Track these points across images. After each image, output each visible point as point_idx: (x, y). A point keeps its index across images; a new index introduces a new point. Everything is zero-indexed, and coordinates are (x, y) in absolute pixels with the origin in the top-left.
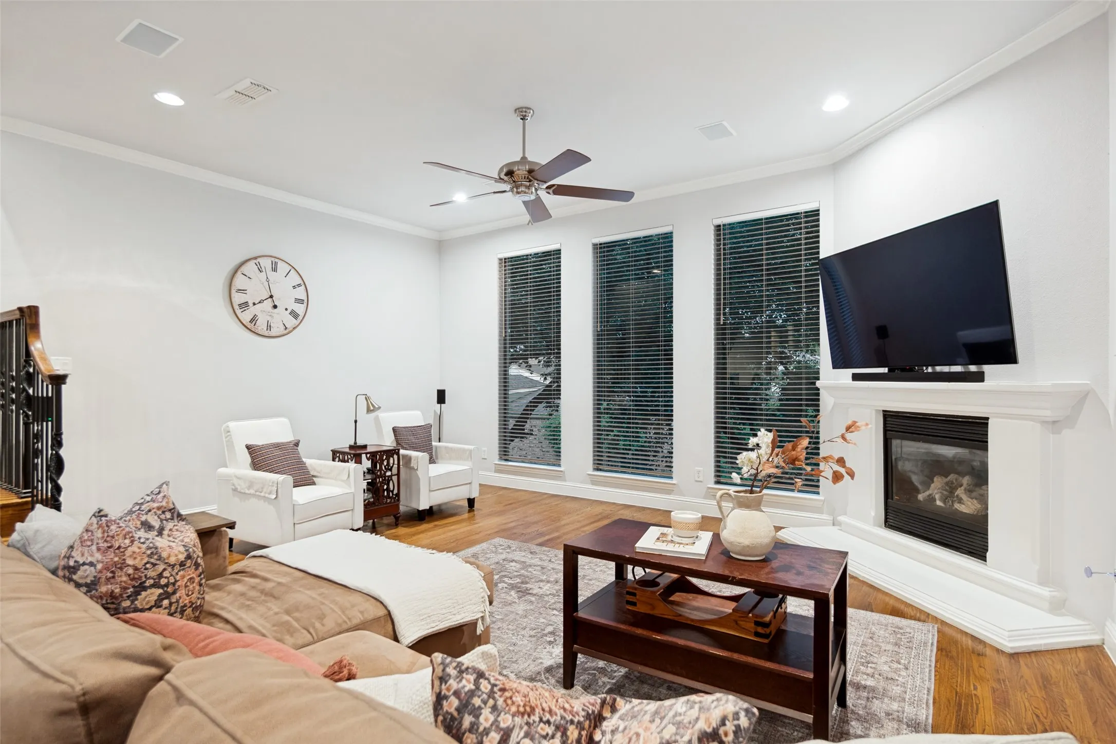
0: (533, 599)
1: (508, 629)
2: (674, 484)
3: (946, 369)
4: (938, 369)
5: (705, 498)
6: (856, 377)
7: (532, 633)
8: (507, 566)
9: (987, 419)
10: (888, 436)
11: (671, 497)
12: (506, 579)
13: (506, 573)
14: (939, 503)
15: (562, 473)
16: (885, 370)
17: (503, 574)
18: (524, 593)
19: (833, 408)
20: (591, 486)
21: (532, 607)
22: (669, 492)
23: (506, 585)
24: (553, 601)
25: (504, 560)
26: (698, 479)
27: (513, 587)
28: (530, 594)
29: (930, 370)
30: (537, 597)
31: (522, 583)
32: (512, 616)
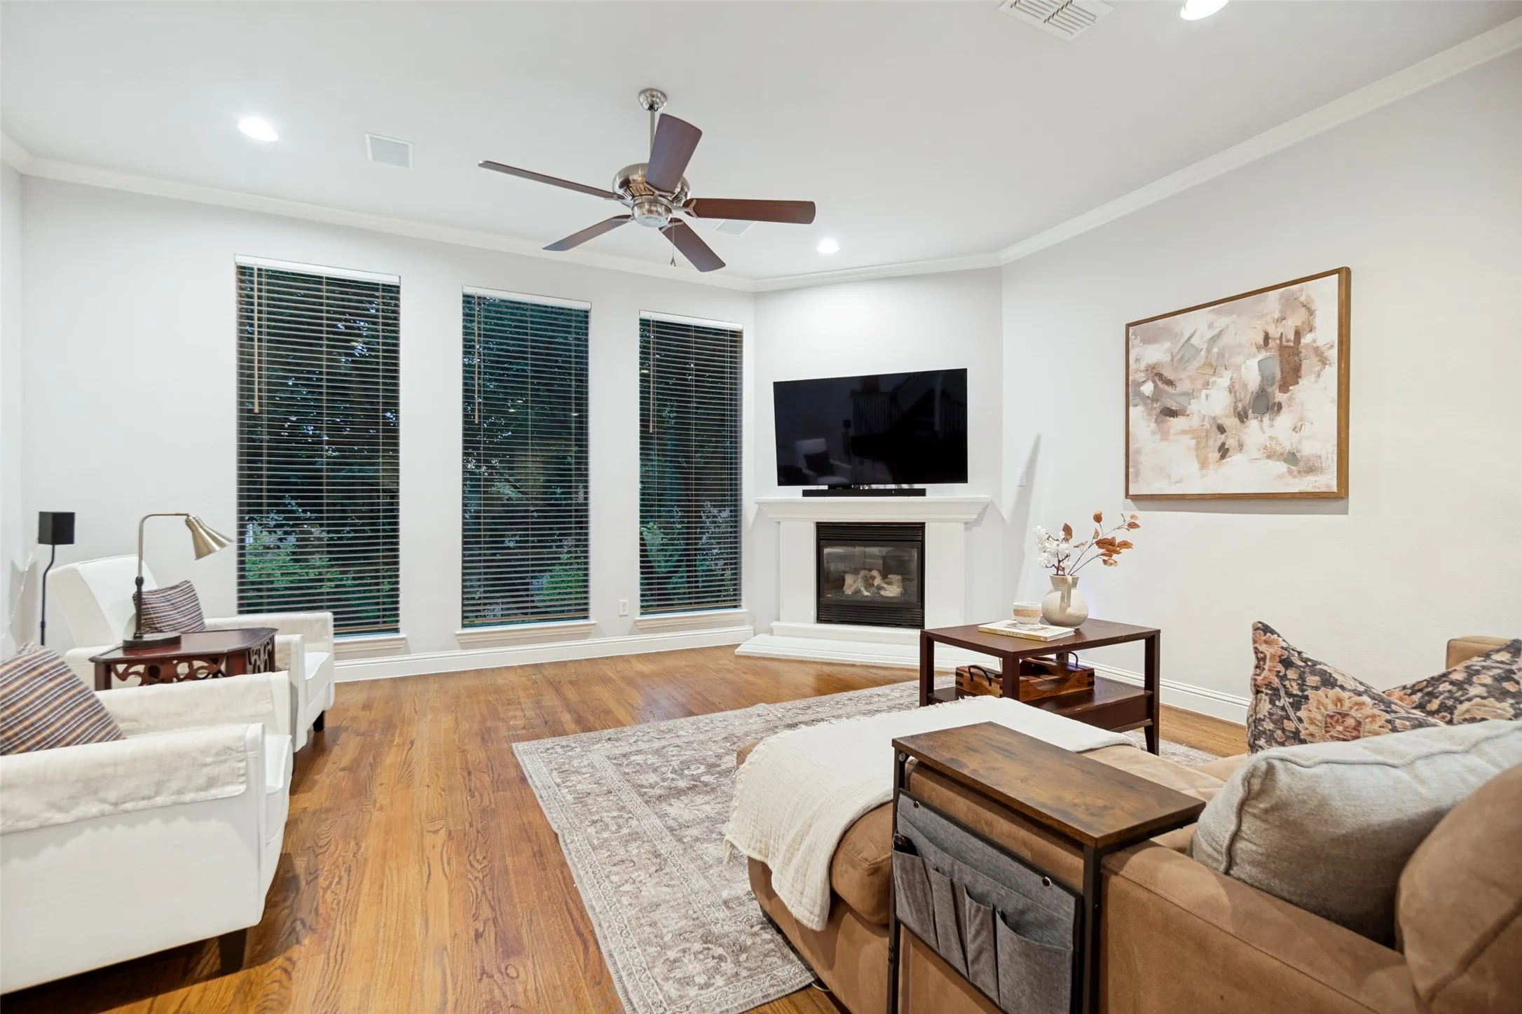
2: (594, 624)
3: (881, 487)
4: (874, 487)
5: (631, 633)
6: (806, 493)
9: (924, 523)
10: (821, 544)
11: (588, 641)
14: (866, 593)
15: (403, 642)
16: (826, 487)
19: (753, 523)
20: (459, 652)
22: (585, 636)
26: (624, 614)
29: (867, 488)
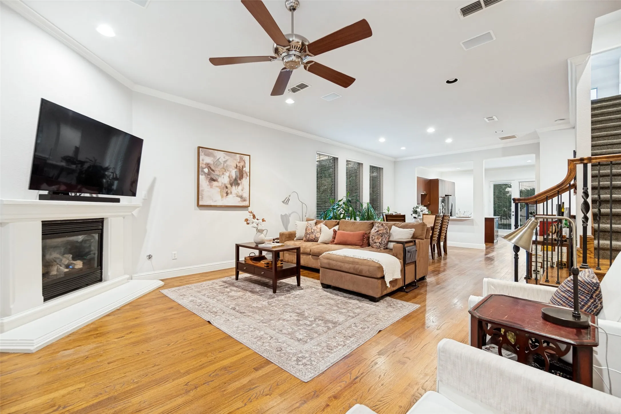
0: (297, 311)
1: (312, 299)
7: (303, 298)
8: (305, 335)
12: (309, 323)
13: (308, 328)
17: (309, 328)
18: (301, 314)
21: (300, 307)
23: (309, 319)
24: (289, 309)
25: (306, 342)
27: (306, 318)
28: (298, 313)
30: (295, 311)
31: (299, 320)
32: (310, 303)
